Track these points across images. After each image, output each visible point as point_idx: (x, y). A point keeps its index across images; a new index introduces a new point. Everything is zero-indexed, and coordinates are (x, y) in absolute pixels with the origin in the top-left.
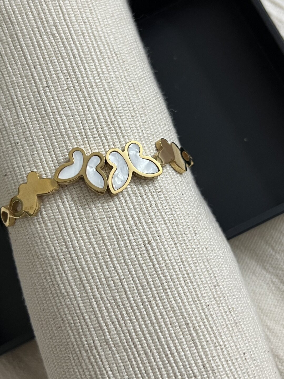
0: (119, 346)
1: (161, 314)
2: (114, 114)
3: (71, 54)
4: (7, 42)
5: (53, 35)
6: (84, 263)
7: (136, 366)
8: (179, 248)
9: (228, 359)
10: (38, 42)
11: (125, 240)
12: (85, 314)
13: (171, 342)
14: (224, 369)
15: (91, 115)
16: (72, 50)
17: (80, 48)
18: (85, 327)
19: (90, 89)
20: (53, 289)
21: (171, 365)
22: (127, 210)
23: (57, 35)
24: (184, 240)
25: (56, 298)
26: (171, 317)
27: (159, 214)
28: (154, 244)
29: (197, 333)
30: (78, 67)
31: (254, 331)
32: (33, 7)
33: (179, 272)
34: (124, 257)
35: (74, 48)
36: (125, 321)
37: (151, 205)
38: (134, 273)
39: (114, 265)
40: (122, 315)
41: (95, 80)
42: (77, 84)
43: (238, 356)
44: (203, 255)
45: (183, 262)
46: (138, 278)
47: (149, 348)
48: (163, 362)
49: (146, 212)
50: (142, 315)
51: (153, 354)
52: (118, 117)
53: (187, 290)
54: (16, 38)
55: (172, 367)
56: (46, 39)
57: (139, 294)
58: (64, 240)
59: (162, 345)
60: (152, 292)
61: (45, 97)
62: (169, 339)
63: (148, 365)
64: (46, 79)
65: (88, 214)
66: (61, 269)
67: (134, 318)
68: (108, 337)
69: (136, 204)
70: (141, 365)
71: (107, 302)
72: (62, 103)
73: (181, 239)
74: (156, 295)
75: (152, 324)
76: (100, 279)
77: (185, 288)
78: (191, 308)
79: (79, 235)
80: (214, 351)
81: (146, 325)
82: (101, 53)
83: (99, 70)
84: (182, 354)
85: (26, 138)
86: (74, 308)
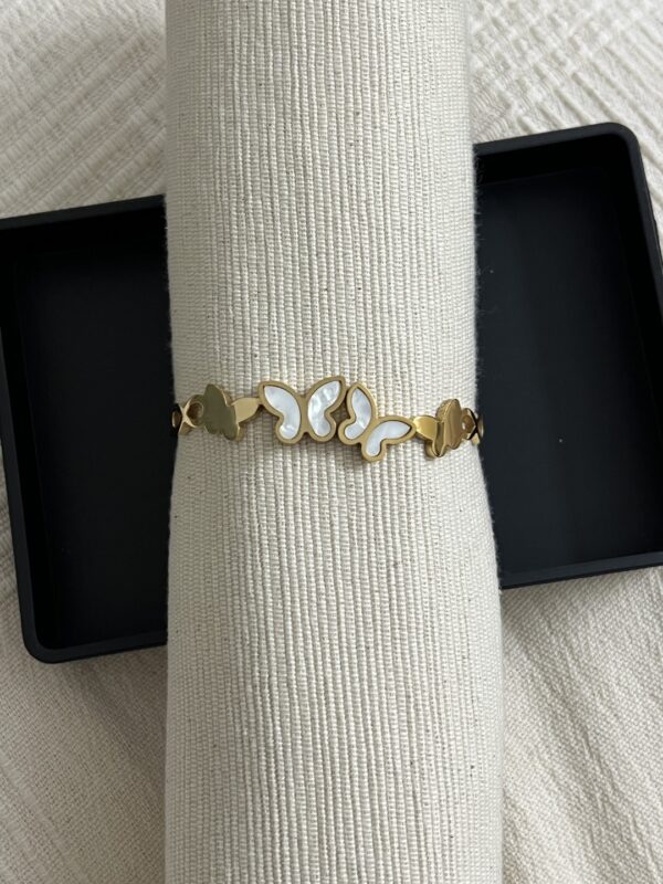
0: (304, 696)
1: (378, 669)
2: (408, 363)
3: (376, 253)
4: (289, 201)
5: (360, 216)
6: (295, 561)
7: (318, 731)
8: (433, 587)
9: (447, 765)
10: (335, 218)
11: (362, 550)
12: (271, 635)
13: (377, 713)
14: (438, 777)
15: (376, 353)
16: (380, 249)
17: (391, 249)
18: (264, 651)
19: (386, 315)
20: (236, 582)
21: (367, 745)
22: (380, 508)
23: (365, 218)
24: (443, 578)
25: (236, 597)
26: (390, 680)
27: (421, 529)
28: (401, 570)
29: (417, 715)
30: (380, 276)
31: (495, 741)
32: (344, 162)
33: (421, 621)
34: (353, 573)
35: (384, 246)
36: (324, 663)
37: (416, 512)
38: (359, 599)
39: (335, 579)
40: (323, 654)
41: (397, 303)
42: (370, 302)
43: (462, 767)
44: (461, 608)
45: (432, 608)
46: (363, 608)
47: (346, 711)
48: (358, 737)
49: (405, 519)
50: (350, 663)
51: (348, 722)
52: (413, 369)
53: (423, 650)
54: (304, 201)
55: (368, 750)
56: (347, 218)
57: (357, 631)
58: (278, 519)
59: (364, 714)
60: (375, 635)
61: (318, 304)
62: (377, 708)
63: (336, 735)
64: (328, 277)
65: (323, 495)
66: (258, 558)
67: (338, 662)
68: (294, 677)
69: (396, 503)
70: (326, 732)
71: (309, 627)
72: (339, 322)
73: (439, 575)
74: (380, 642)
75: (361, 680)
76: (309, 592)
77: (422, 645)
78: (421, 677)
79: (300, 520)
80: (432, 748)
81: (352, 678)
82: (419, 266)
83: (408, 291)
84: (388, 736)
85: (271, 354)
86: (259, 620)
